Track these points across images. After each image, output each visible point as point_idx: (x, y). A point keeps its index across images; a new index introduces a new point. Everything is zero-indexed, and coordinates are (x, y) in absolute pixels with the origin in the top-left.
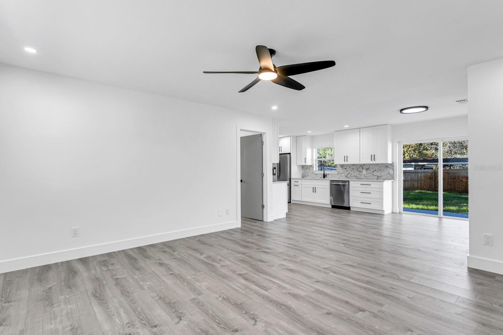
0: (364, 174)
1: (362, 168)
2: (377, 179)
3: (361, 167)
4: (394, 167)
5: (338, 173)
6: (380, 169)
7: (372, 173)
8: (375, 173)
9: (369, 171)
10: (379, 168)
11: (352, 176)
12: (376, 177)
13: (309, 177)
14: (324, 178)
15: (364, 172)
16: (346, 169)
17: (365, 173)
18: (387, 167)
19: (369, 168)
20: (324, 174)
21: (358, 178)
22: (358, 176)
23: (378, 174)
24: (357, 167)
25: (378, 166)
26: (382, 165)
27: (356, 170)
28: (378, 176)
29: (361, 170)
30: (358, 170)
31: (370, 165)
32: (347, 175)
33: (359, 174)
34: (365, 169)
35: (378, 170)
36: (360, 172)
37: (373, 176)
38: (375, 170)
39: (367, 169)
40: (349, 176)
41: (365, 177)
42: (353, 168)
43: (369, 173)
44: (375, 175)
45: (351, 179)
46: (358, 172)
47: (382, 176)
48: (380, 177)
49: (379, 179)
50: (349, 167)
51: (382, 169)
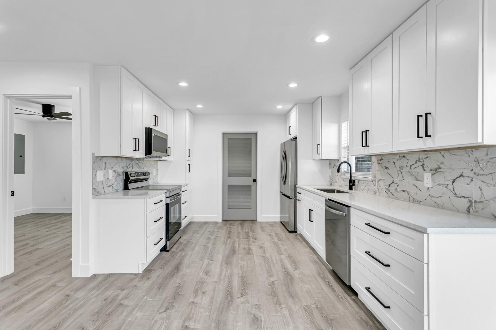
0: (426, 185)
1: (423, 166)
2: (468, 211)
5: (373, 179)
6: (477, 170)
7: (450, 187)
8: (462, 187)
9: (440, 179)
11: (398, 189)
12: (465, 203)
14: (351, 188)
15: (428, 180)
16: (387, 168)
17: (431, 185)
19: (440, 168)
20: (351, 181)
21: (411, 199)
22: (412, 191)
23: (472, 190)
24: (410, 164)
26: (487, 155)
27: (408, 171)
28: (470, 201)
29: (418, 173)
30: (412, 172)
31: (443, 156)
32: (389, 187)
33: (415, 186)
34: (429, 169)
35: (471, 174)
36: (417, 180)
37: (455, 196)
38: (461, 175)
39: (436, 169)
40: (392, 189)
41: (430, 197)
42: (402, 167)
43: (442, 185)
44: (460, 196)
45: (397, 199)
46: (412, 181)
47: (487, 200)
48: (480, 206)
49: (477, 211)
50: (394, 163)
51: (486, 172)
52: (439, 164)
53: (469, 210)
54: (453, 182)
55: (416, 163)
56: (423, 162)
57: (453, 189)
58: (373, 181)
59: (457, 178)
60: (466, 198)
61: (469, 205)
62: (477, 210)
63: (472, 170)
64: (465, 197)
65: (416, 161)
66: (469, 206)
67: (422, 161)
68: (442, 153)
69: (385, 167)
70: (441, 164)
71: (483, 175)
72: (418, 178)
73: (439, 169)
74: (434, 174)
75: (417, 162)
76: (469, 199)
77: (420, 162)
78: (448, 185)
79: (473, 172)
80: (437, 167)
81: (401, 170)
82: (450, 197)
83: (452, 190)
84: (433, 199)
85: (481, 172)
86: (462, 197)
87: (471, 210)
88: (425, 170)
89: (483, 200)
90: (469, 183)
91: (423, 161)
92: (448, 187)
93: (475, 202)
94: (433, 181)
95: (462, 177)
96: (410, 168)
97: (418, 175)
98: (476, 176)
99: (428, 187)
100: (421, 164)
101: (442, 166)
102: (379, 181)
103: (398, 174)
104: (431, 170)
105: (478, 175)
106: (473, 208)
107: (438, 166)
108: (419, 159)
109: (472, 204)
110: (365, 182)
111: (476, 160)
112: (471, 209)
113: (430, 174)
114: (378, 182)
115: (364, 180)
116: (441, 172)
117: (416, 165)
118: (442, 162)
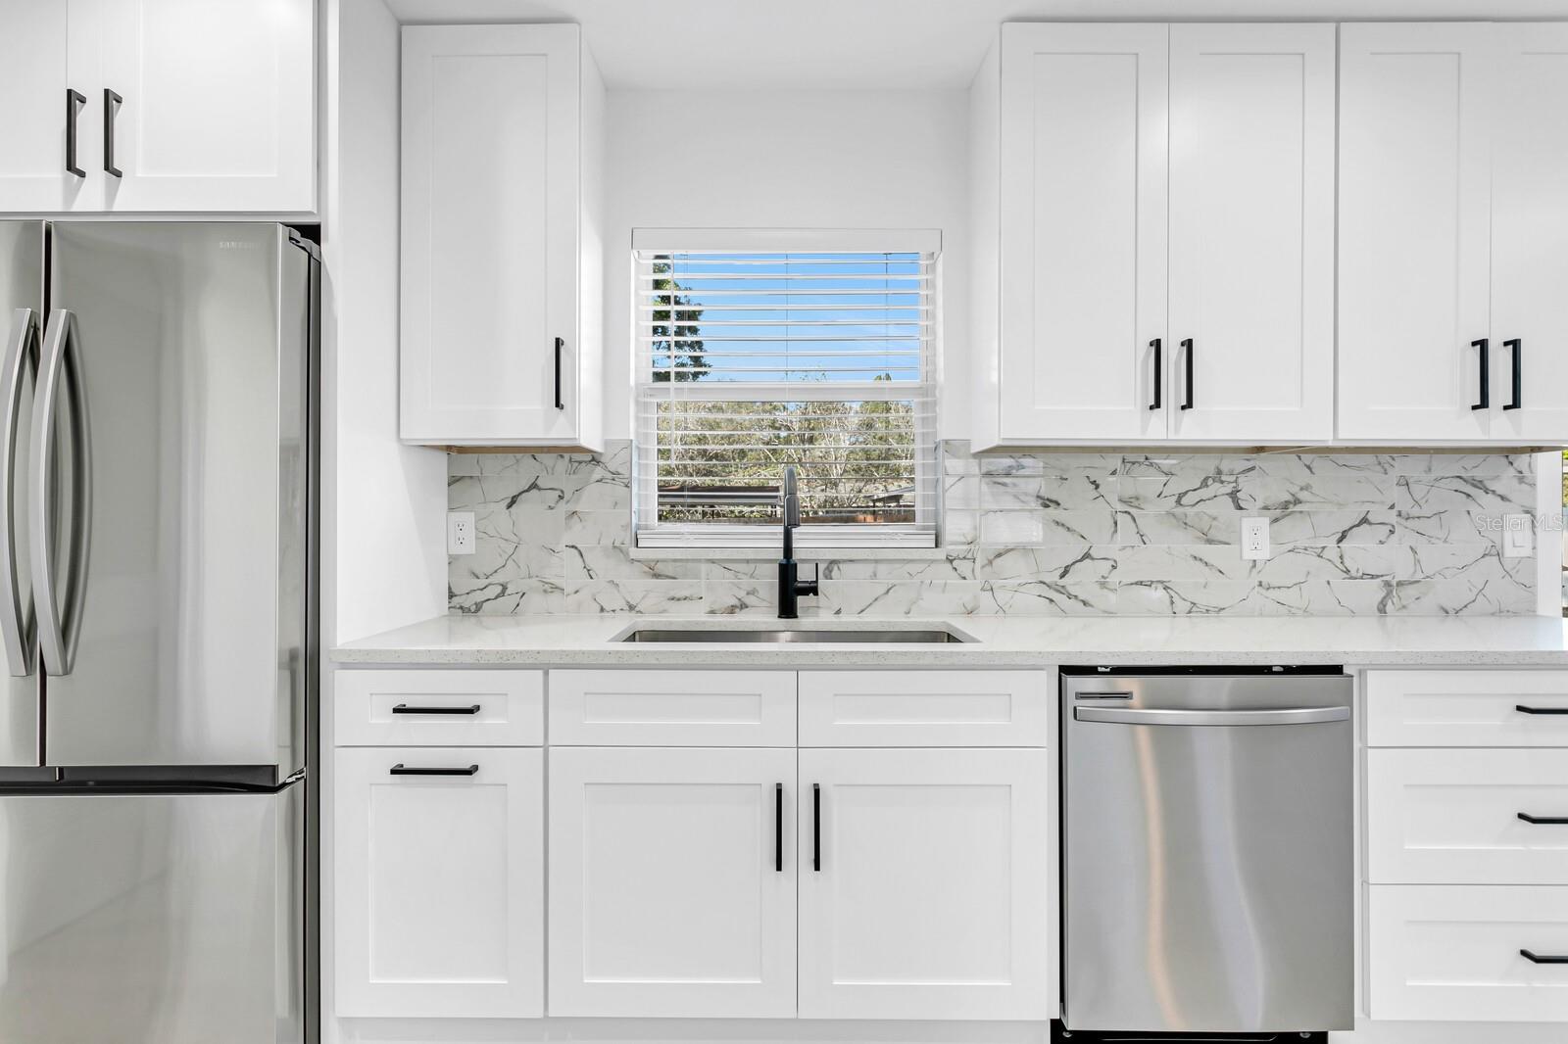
0: (1249, 555)
1: (1233, 495)
2: (1382, 609)
3: (1214, 488)
4: (1533, 485)
5: (958, 550)
6: (1405, 505)
7: (1332, 553)
8: (1363, 550)
9: (1296, 530)
10: (1397, 494)
11: (1114, 579)
12: (1374, 591)
13: (555, 598)
14: (789, 608)
15: (1255, 536)
16: (1045, 502)
17: (1263, 554)
18: (1478, 484)
19: (1298, 501)
20: (787, 571)
21: (1181, 606)
23: (1389, 556)
24: (1176, 486)
25: (1394, 474)
26: (1430, 470)
27: (1168, 513)
28: (1388, 584)
29: (1215, 519)
30: (1186, 516)
31: (1309, 467)
32: (1062, 576)
33: (1198, 563)
34: (1260, 503)
35: (1392, 517)
36: (1210, 542)
37: (1345, 575)
38: (1364, 521)
39: (1285, 505)
40: (1083, 579)
41: (1264, 592)
42: (1137, 499)
43: (1306, 549)
44: (1360, 574)
45: (1109, 613)
46: (1186, 543)
47: (1428, 577)
48: (1410, 592)
49: (1404, 607)
50: (1094, 482)
51: (1426, 511)
52: (1295, 489)
53: (1385, 606)
54: (1340, 541)
55: (1204, 484)
56: (1234, 484)
57: (1341, 557)
58: (951, 561)
59: (1351, 528)
60: (1378, 576)
61: (1384, 594)
62: (1404, 603)
63: (1392, 507)
64: (1373, 577)
65: (1207, 479)
66: (1384, 598)
67: (1233, 478)
68: (1307, 458)
69: (1038, 497)
70: (1302, 489)
71: (1418, 518)
72: (1213, 534)
73: (1295, 505)
74: (1276, 520)
75: (1210, 482)
76: (1384, 578)
77: (1222, 482)
78: (1324, 548)
79: (1394, 512)
80: (1288, 497)
81: (1133, 511)
82: (1328, 583)
83: (1338, 562)
84: (1272, 593)
85: (1416, 511)
86: (1365, 577)
87: (1389, 607)
88: (1241, 508)
89: (1419, 576)
90: (1383, 540)
91: (1236, 481)
92: (1325, 554)
93: (1400, 584)
94: (1275, 540)
95: (1365, 526)
96: (1178, 502)
97: (1215, 523)
98: (1403, 521)
99: (1255, 561)
100: (1229, 489)
101: (1303, 495)
102: (999, 555)
103: (1116, 523)
104: (1266, 508)
105: (1407, 519)
106: (1395, 600)
107: (1293, 495)
108: (1219, 472)
109: (1392, 591)
110: (882, 568)
111: (1403, 481)
112: (1390, 603)
113: (1267, 521)
114: (990, 562)
115: (877, 561)
116: (1301, 512)
117: (1204, 493)
118: (1303, 484)
